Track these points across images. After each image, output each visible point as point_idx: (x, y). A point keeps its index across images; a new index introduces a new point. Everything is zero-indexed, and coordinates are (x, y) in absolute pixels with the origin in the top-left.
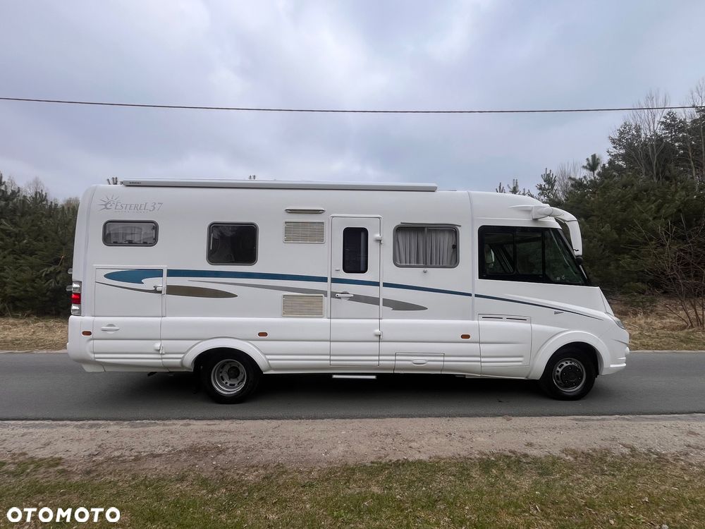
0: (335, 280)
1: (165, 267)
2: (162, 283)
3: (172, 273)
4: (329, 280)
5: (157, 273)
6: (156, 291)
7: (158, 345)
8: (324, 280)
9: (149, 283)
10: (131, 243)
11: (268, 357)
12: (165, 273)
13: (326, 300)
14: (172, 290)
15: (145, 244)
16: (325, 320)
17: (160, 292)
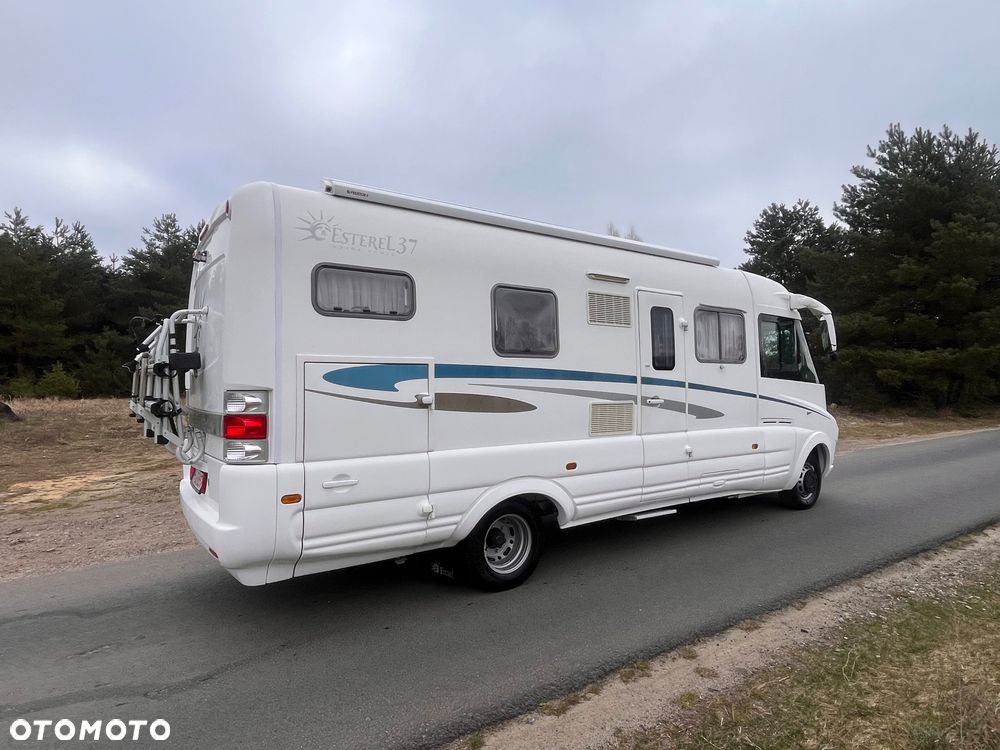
0: (646, 381)
1: (431, 360)
2: (429, 388)
3: (444, 371)
4: (639, 380)
5: (417, 371)
6: (421, 405)
7: (425, 504)
8: (633, 380)
9: (408, 390)
10: (367, 313)
11: (577, 500)
12: (432, 371)
13: (637, 408)
14: (445, 402)
15: (393, 315)
16: (634, 438)
17: (426, 406)
